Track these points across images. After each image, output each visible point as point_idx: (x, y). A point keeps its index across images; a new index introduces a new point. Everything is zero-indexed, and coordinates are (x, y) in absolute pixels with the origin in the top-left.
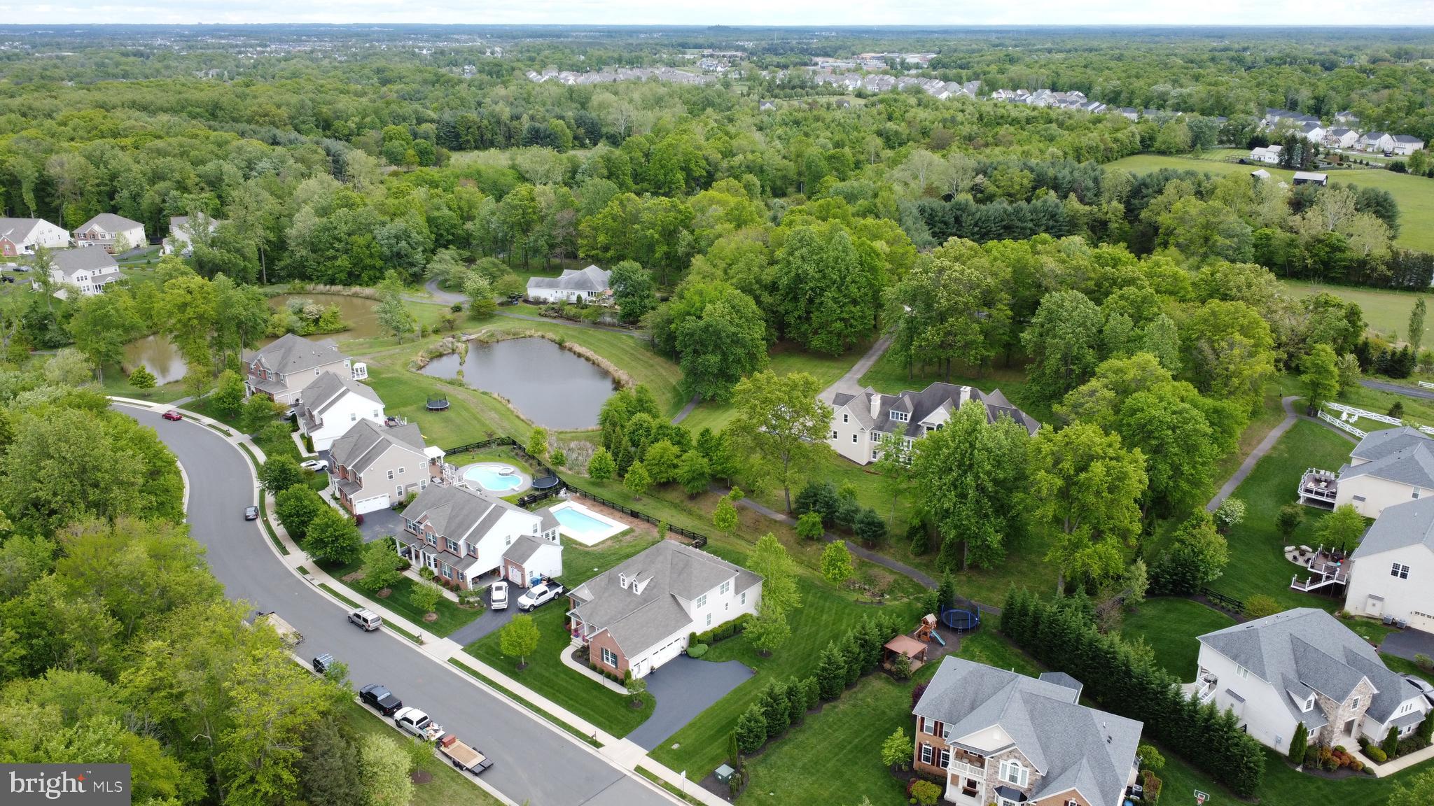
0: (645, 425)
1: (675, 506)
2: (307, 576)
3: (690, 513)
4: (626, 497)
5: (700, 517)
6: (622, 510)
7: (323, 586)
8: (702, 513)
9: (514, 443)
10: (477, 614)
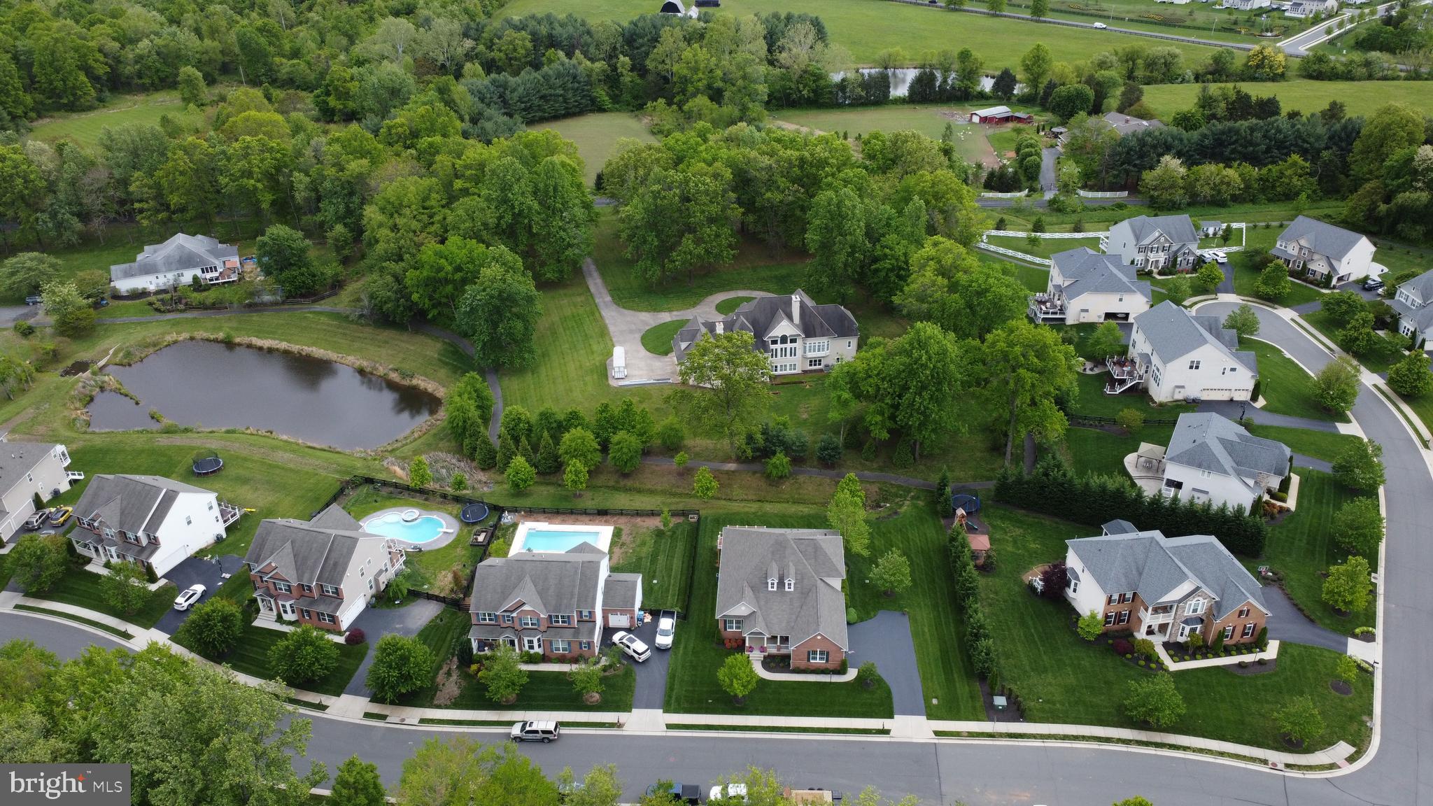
0: (523, 417)
1: (616, 489)
2: (388, 719)
3: (639, 491)
4: (566, 498)
5: (652, 492)
6: (585, 513)
7: (423, 721)
8: (649, 486)
9: (369, 481)
10: (628, 674)
